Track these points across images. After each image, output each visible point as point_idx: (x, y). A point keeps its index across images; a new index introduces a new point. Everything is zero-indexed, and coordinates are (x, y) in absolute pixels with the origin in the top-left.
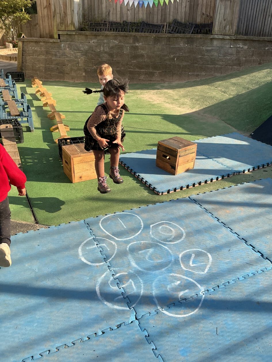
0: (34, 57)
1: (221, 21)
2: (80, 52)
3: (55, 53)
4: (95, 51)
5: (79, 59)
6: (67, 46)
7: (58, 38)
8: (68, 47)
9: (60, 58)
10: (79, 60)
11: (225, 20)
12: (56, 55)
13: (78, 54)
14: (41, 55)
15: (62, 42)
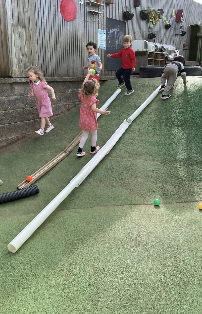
1: (19, 56)
11: (23, 55)
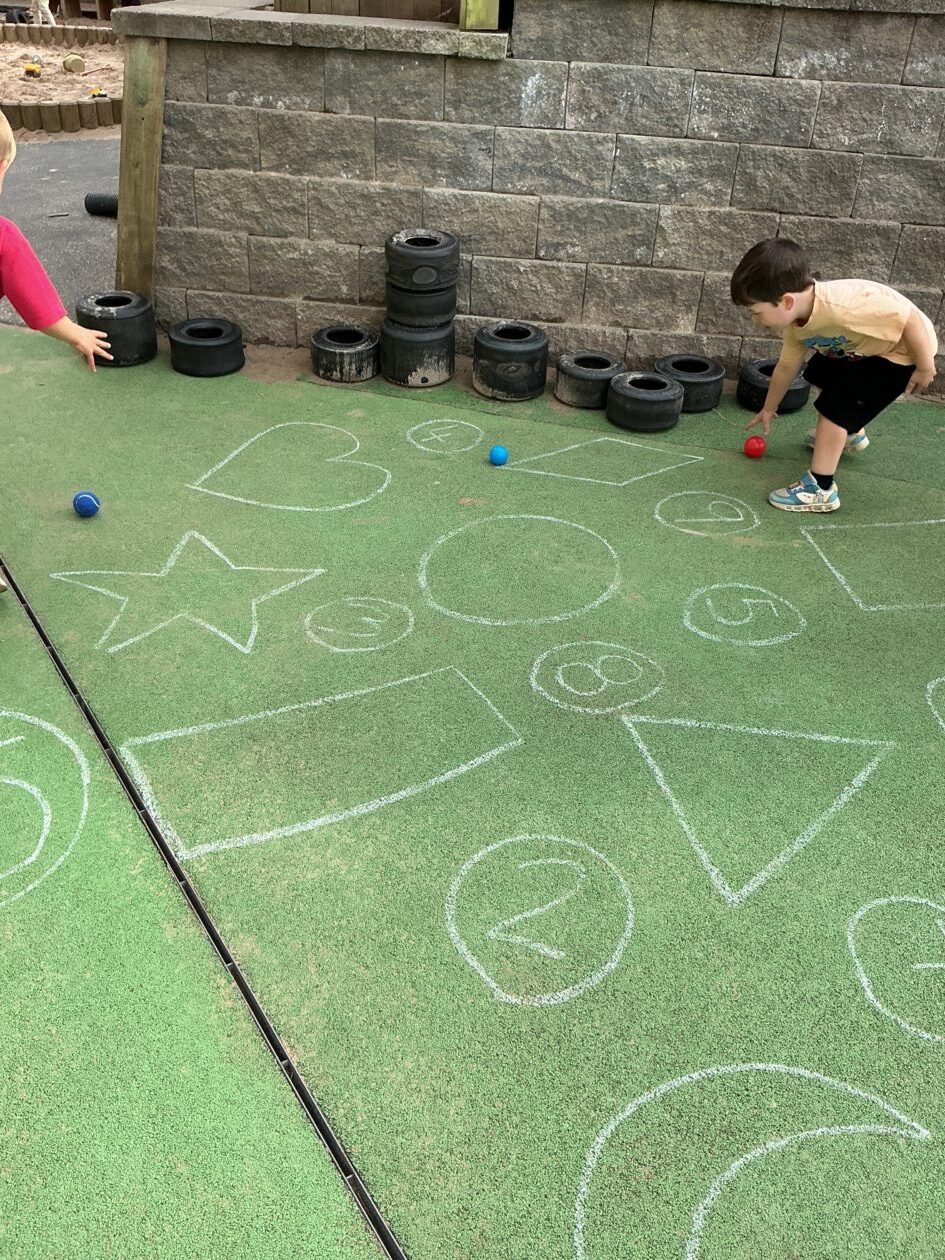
0: (268, 180)
2: (679, 152)
3: (451, 148)
4: (812, 146)
5: (667, 201)
6: (570, 94)
7: (494, 22)
8: (582, 108)
9: (492, 191)
10: (667, 211)
12: (459, 169)
13: (661, 161)
14: (329, 158)
15: (524, 56)
